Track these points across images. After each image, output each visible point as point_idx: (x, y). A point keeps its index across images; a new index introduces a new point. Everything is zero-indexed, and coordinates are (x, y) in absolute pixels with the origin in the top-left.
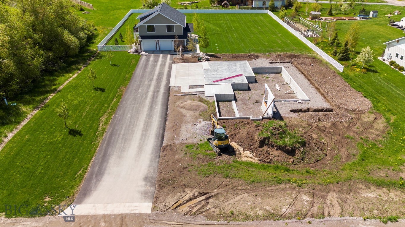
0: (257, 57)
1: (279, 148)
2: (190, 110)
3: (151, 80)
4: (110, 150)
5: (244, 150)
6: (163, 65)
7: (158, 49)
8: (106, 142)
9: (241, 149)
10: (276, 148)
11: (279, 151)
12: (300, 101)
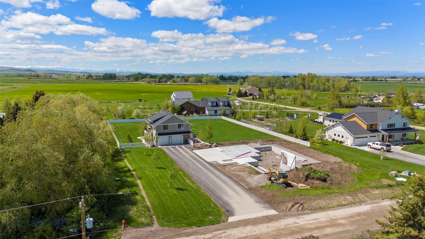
2: (240, 172)
3: (191, 160)
4: (216, 194)
5: (298, 184)
6: (186, 152)
7: (171, 143)
8: (208, 191)
9: (296, 184)
10: (316, 179)
11: (318, 181)
12: (303, 161)
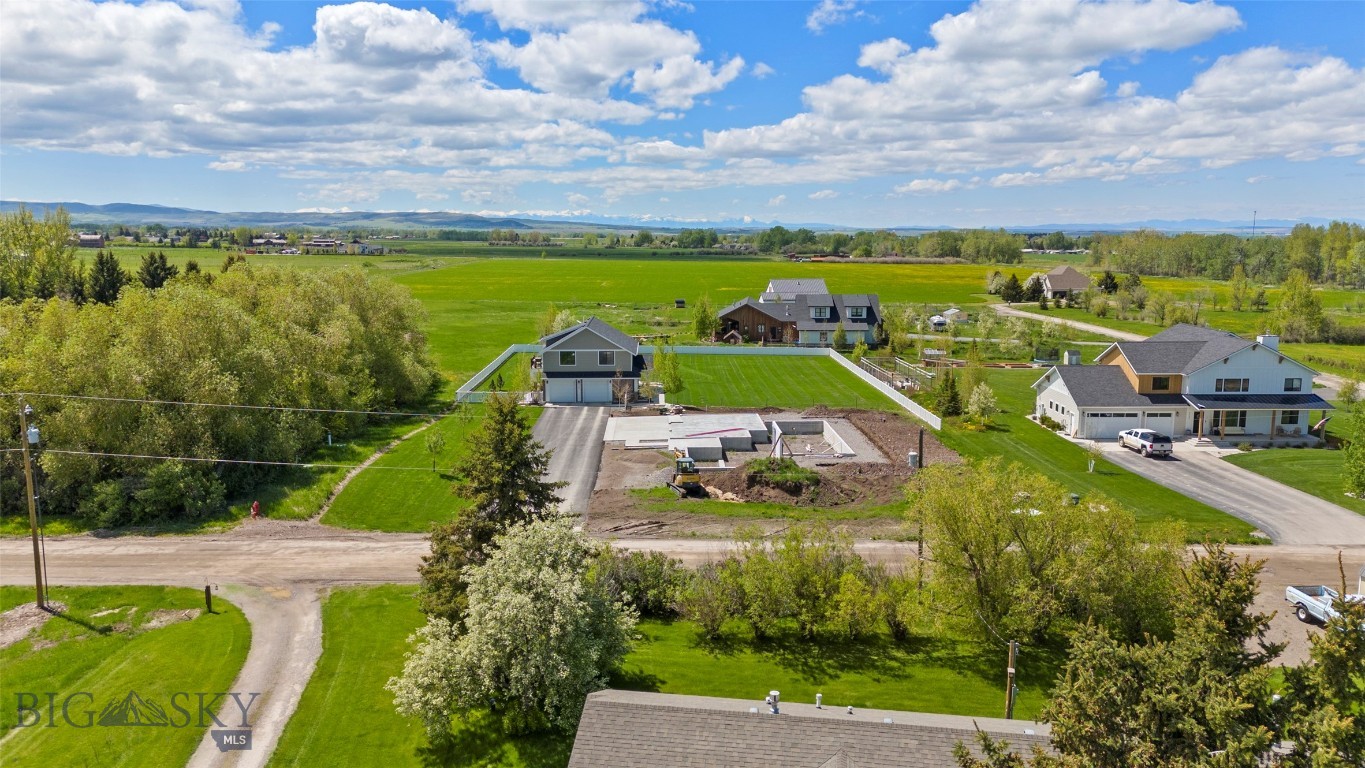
0: (780, 411)
1: (778, 485)
2: (641, 462)
3: (569, 434)
5: (724, 492)
6: (590, 419)
7: (579, 400)
9: (719, 492)
10: (772, 486)
11: (777, 490)
